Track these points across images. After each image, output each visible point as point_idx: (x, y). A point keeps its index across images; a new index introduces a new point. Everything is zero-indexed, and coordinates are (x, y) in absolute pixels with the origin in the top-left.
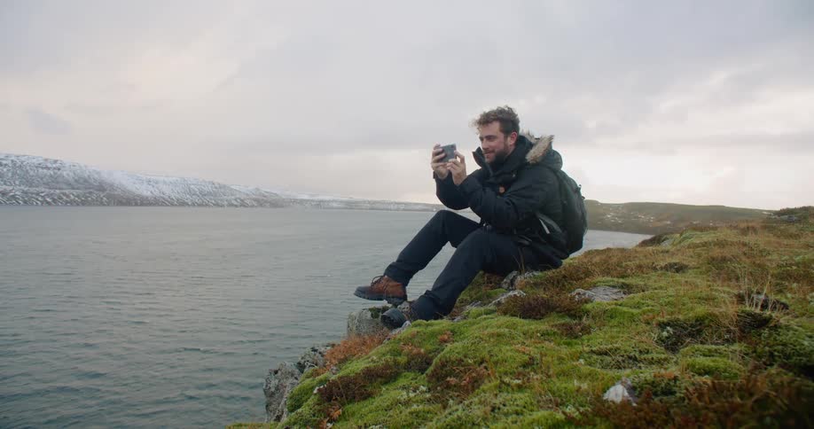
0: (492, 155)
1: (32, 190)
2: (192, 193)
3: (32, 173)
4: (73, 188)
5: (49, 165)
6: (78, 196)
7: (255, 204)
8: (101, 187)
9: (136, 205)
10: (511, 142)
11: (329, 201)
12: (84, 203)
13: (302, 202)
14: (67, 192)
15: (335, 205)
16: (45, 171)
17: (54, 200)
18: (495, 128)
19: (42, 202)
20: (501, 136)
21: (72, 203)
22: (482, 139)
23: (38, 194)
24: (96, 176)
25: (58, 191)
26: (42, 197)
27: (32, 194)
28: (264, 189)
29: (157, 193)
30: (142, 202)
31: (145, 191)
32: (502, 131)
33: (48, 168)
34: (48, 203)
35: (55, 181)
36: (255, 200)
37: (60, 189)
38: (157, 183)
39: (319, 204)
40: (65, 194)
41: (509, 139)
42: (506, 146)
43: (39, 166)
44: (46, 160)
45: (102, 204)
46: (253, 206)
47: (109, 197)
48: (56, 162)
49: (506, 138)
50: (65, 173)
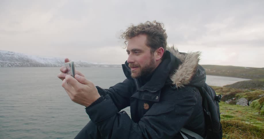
0: (138, 70)
1: (4, 62)
2: (58, 63)
3: (4, 56)
4: (18, 61)
5: (10, 54)
6: (19, 64)
7: (79, 66)
8: (28, 61)
9: (40, 66)
10: (157, 57)
11: (103, 65)
12: (22, 66)
13: (95, 65)
14: (16, 62)
15: (106, 66)
16: (8, 55)
17: (12, 65)
18: (142, 41)
19: (7, 66)
20: (148, 50)
21: (17, 66)
22: (128, 52)
23: (6, 63)
24: (26, 57)
25: (13, 62)
26: (8, 64)
27: (4, 63)
28: (82, 61)
29: (47, 63)
30: (42, 66)
31: (42, 62)
32: (149, 45)
33: (9, 55)
34: (10, 66)
35: (12, 59)
36: (79, 65)
37: (14, 61)
38: (46, 59)
39: (101, 66)
40: (15, 63)
41: (156, 54)
42: (152, 61)
43: (6, 54)
44: (9, 52)
45: (28, 66)
46: (79, 67)
47: (30, 64)
48: (12, 52)
49: (152, 53)
50: (15, 56)
